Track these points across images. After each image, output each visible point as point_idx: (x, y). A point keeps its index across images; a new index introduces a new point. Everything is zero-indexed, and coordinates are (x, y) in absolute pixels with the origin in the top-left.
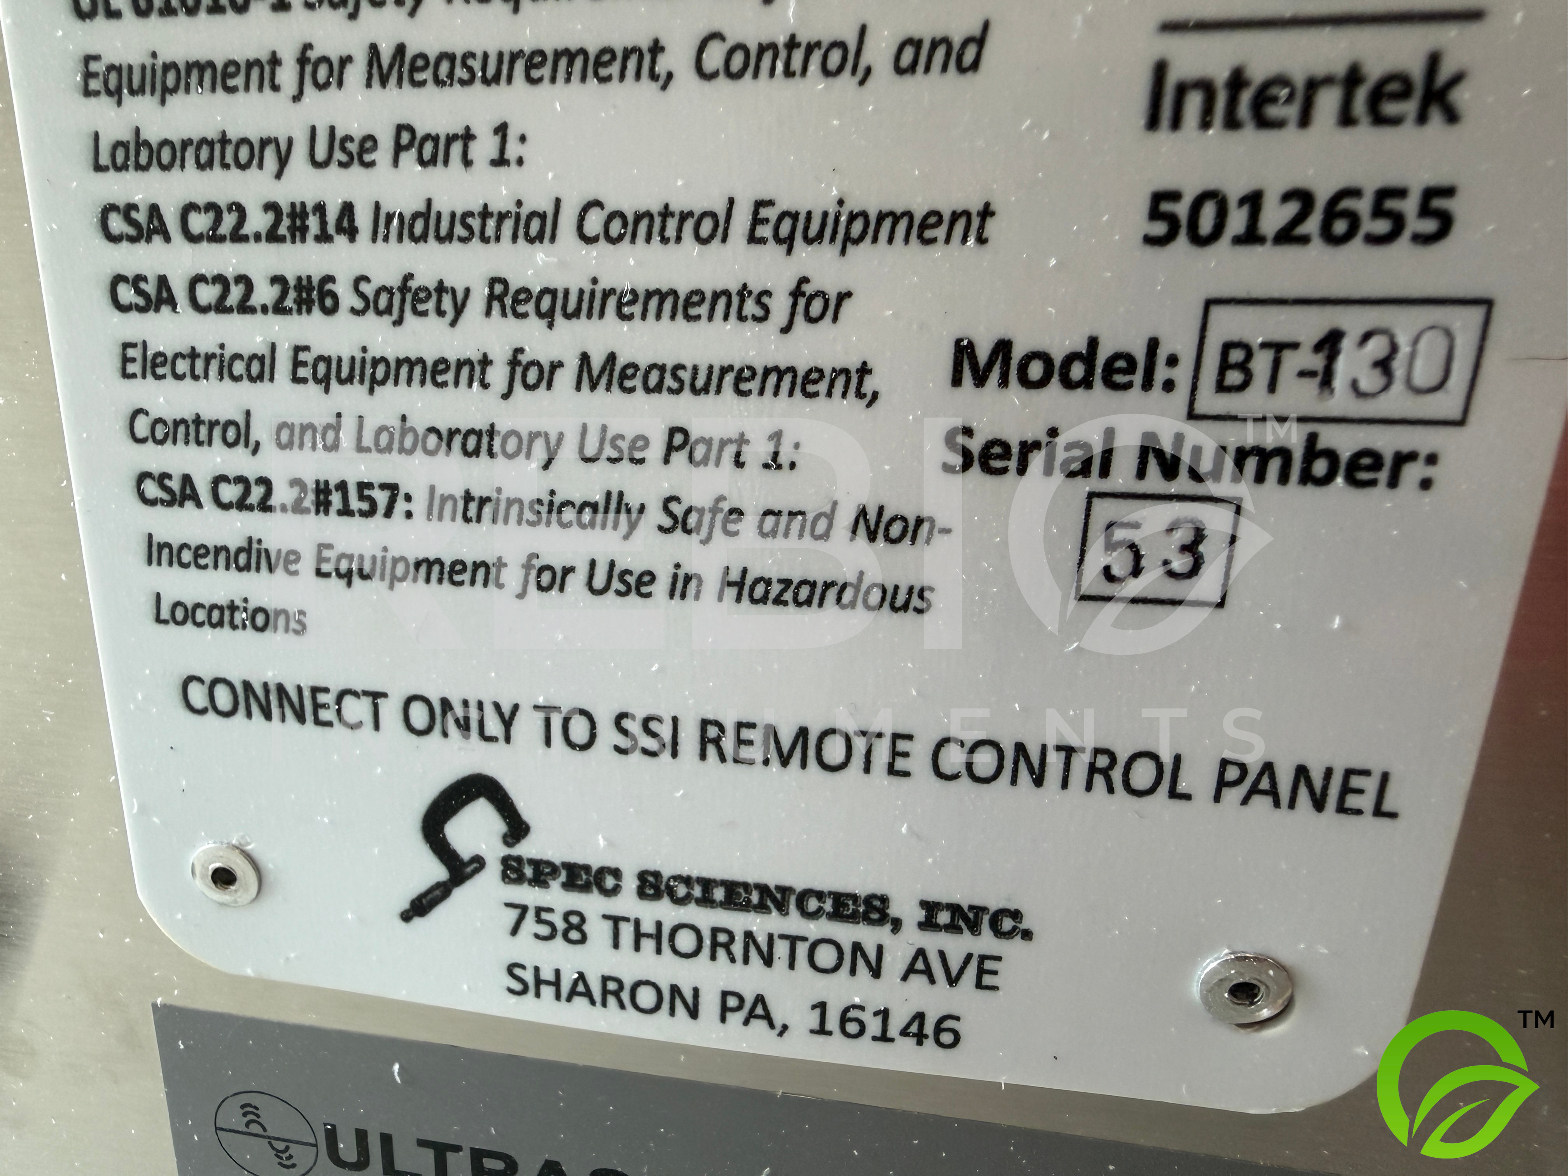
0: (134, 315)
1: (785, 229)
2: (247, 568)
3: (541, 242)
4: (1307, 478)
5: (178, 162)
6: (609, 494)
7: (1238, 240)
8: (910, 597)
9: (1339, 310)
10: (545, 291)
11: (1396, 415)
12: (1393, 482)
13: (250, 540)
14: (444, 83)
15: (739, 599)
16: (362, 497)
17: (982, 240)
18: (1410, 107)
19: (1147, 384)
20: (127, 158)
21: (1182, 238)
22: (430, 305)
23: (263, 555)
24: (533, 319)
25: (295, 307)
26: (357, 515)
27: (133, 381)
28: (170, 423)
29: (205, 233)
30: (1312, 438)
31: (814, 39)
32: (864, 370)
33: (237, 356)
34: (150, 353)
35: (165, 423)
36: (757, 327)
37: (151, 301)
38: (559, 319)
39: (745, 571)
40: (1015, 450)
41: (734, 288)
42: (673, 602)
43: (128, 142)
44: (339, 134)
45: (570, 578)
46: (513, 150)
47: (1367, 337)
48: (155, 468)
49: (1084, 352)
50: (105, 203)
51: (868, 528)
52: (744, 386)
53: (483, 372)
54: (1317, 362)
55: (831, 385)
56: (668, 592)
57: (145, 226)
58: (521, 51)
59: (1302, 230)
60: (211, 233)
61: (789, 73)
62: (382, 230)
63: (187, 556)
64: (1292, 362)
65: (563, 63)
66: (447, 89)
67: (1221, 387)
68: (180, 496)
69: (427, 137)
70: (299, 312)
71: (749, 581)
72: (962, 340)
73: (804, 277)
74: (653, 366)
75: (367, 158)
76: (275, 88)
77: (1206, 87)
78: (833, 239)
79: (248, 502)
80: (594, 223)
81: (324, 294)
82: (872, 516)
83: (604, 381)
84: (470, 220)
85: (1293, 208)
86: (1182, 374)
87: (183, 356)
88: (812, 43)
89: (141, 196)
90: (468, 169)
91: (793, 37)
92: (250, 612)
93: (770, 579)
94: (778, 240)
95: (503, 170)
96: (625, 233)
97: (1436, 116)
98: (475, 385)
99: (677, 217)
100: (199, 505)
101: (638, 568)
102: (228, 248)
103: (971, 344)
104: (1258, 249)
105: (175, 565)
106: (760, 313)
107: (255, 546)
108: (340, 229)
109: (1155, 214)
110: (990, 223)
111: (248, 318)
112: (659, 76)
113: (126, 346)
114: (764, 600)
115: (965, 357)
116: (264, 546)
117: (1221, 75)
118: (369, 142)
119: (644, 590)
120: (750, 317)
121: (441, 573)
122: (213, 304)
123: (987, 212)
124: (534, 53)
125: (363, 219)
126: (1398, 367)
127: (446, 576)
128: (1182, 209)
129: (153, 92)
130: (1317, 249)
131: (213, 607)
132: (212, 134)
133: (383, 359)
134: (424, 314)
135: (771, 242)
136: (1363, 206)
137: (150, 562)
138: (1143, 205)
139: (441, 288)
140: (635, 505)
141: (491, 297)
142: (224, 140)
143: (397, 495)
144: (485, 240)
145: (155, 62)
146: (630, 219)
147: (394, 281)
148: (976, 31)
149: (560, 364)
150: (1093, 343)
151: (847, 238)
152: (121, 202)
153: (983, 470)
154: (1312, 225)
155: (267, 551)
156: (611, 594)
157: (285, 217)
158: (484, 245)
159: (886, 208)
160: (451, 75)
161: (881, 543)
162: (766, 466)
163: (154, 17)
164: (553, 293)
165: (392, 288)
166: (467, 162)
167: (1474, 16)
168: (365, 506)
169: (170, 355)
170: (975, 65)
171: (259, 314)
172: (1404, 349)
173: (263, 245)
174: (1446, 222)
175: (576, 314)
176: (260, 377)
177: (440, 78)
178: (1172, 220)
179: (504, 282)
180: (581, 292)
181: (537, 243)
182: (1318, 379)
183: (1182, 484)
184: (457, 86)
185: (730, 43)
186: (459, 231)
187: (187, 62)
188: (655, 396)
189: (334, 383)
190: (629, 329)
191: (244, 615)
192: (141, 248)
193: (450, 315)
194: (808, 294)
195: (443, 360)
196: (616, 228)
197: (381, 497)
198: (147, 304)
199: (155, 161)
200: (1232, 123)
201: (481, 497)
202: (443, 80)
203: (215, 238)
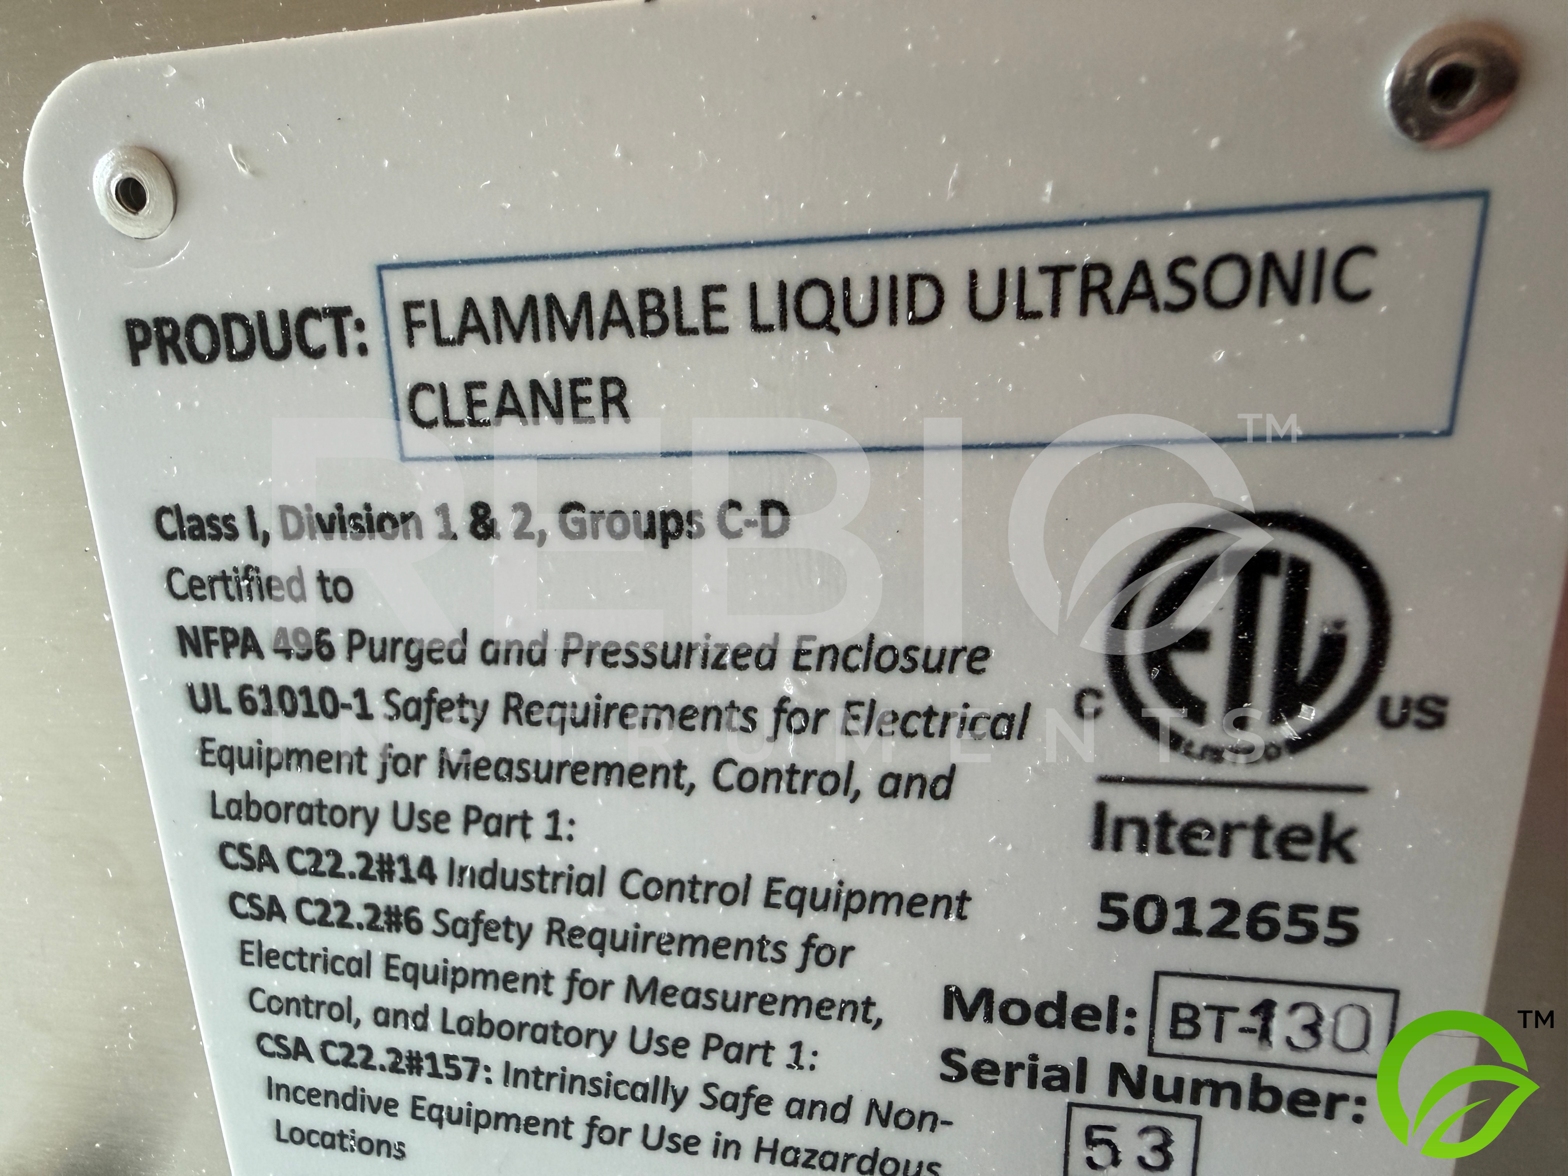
0: (249, 922)
1: (795, 898)
2: (353, 1108)
3: (591, 895)
4: (1255, 1105)
5: (283, 817)
6: (657, 1079)
7: (1177, 931)
8: (920, 1169)
9: (1269, 986)
10: (595, 930)
11: (1326, 1065)
12: (1330, 1115)
13: (355, 1088)
14: (504, 780)
15: (773, 1161)
16: (448, 1065)
17: (961, 917)
18: (1313, 849)
19: (1112, 1028)
20: (240, 811)
21: (1131, 926)
22: (500, 934)
23: (367, 1100)
24: (587, 949)
25: (386, 927)
26: (445, 1077)
27: (251, 968)
28: (283, 1000)
29: (308, 869)
30: (1257, 1078)
31: (811, 768)
32: (869, 1003)
33: (339, 958)
34: (265, 949)
35: (279, 1000)
36: (776, 967)
37: (265, 913)
38: (608, 951)
39: (776, 1141)
40: (1002, 1068)
41: (755, 937)
42: (717, 1159)
43: (240, 800)
44: (418, 808)
45: (627, 1136)
46: (563, 829)
47: (1295, 1007)
48: (272, 1030)
49: (1055, 1002)
50: (223, 841)
51: (880, 1117)
52: (767, 1008)
53: (546, 984)
54: (1256, 1023)
55: (842, 1011)
56: (712, 1152)
57: (256, 860)
58: (567, 761)
59: (1230, 928)
60: (313, 869)
61: (791, 790)
62: (456, 877)
63: (301, 1095)
64: (1232, 1022)
65: (603, 772)
66: (506, 783)
67: (1174, 1034)
68: (295, 1053)
69: (491, 816)
70: (390, 930)
71: (780, 1148)
72: (950, 986)
73: (813, 934)
74: (689, 989)
75: (442, 826)
76: (363, 772)
77: (1141, 824)
78: (836, 908)
79: (353, 1060)
80: (634, 884)
81: (409, 920)
82: (883, 1109)
83: (649, 996)
84: (530, 876)
85: (1221, 913)
86: (1141, 1023)
87: (293, 954)
88: (809, 771)
89: (252, 839)
90: (527, 840)
91: (793, 765)
92: (357, 1140)
93: (798, 1148)
94: (789, 906)
95: (556, 843)
96: (661, 894)
97: (1335, 857)
98: (540, 993)
99: (704, 885)
100: (310, 1060)
101: (685, 1133)
102: (327, 881)
103: (958, 990)
104: (1196, 939)
105: (292, 1101)
106: (777, 956)
107: (359, 1093)
108: (421, 875)
109: (1105, 908)
110: (967, 906)
111: (346, 931)
112: (683, 785)
113: (244, 943)
114: (795, 1163)
115: (954, 999)
116: (367, 1093)
117: (1151, 816)
118: (443, 817)
119: (691, 1149)
120: (769, 959)
121: (518, 1124)
122: (316, 919)
123: (964, 898)
124: (578, 764)
125: (441, 869)
126: (1325, 1030)
127: (522, 1127)
128: (1129, 907)
129: (260, 767)
130: (1245, 943)
131: (326, 1134)
132: (310, 800)
133: (462, 969)
134: (495, 939)
135: (784, 907)
136: (1282, 916)
137: (270, 1097)
138: (1096, 902)
139: (508, 923)
140: (680, 1089)
141: (551, 932)
142: (321, 806)
143: (478, 1066)
144: (543, 891)
145: (261, 746)
146: (665, 884)
147: (469, 914)
148: (946, 772)
149: (611, 983)
150: (1062, 996)
151: (848, 909)
152: (236, 841)
153: (975, 1081)
154: (1240, 925)
155: (369, 1098)
156: (663, 1150)
157: (374, 863)
158: (543, 895)
159: (879, 889)
160: (509, 774)
161: (891, 1128)
162: (789, 1066)
163: (258, 716)
164: (603, 932)
165: (467, 919)
166: (526, 836)
167: (1360, 790)
168: (451, 1072)
169: (281, 952)
170: (946, 795)
171: (356, 931)
172: (1328, 1019)
173: (357, 881)
174: (1352, 934)
175: (623, 947)
176: (359, 974)
177: (501, 775)
178: (1122, 915)
179: (562, 922)
180: (626, 933)
181: (588, 896)
182: (1257, 1035)
183: (1149, 1101)
184: (515, 782)
185: (741, 767)
186: (521, 883)
187: (288, 749)
188: (692, 1011)
189: (421, 983)
190: (668, 962)
191: (352, 1143)
192: (254, 875)
193: (517, 942)
194: (817, 946)
195: (513, 973)
196: (653, 889)
197: (465, 1067)
198: (260, 914)
199: (263, 815)
200: (1164, 849)
201: (549, 1073)
202: (502, 777)
203: (316, 873)
